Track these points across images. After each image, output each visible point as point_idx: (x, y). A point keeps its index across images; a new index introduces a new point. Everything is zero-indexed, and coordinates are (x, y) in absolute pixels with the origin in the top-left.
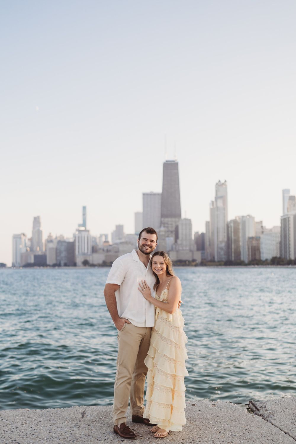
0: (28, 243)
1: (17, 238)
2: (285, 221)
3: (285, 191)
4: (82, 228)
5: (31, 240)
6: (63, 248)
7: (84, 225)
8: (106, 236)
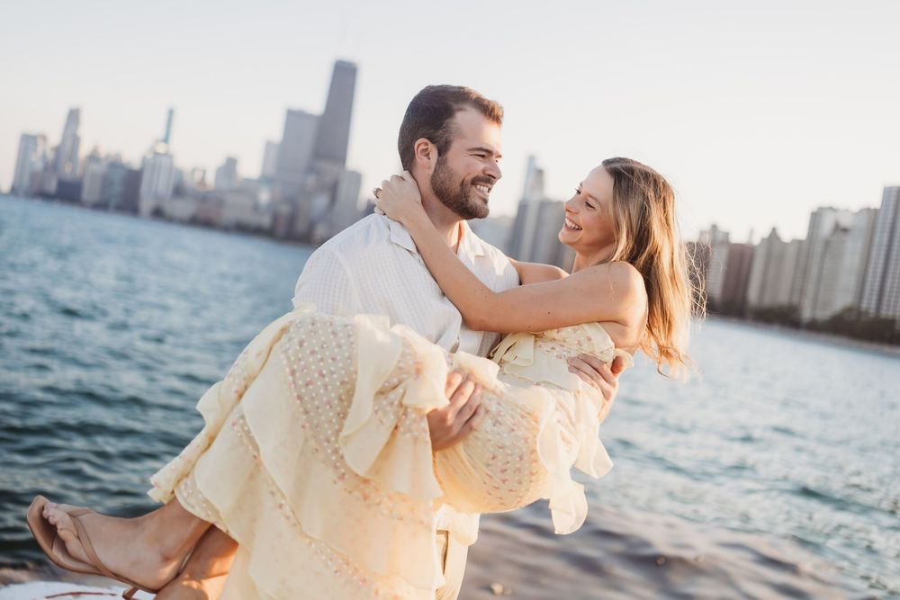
0: (50, 156)
1: (29, 141)
2: (523, 208)
3: (532, 159)
4: (161, 149)
5: (57, 150)
6: (118, 177)
7: (166, 140)
8: (204, 172)
